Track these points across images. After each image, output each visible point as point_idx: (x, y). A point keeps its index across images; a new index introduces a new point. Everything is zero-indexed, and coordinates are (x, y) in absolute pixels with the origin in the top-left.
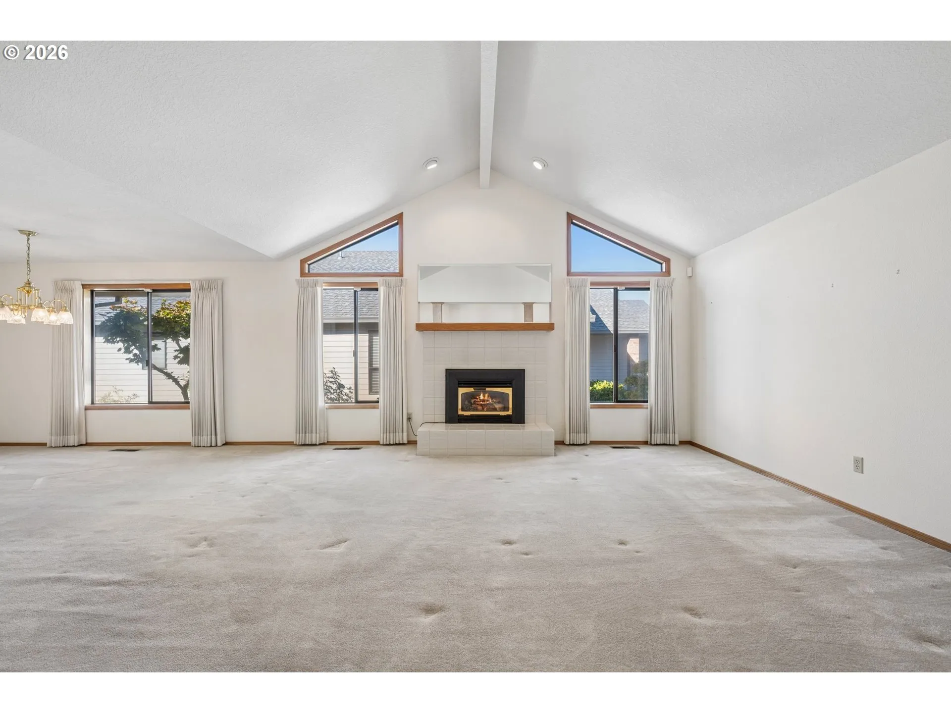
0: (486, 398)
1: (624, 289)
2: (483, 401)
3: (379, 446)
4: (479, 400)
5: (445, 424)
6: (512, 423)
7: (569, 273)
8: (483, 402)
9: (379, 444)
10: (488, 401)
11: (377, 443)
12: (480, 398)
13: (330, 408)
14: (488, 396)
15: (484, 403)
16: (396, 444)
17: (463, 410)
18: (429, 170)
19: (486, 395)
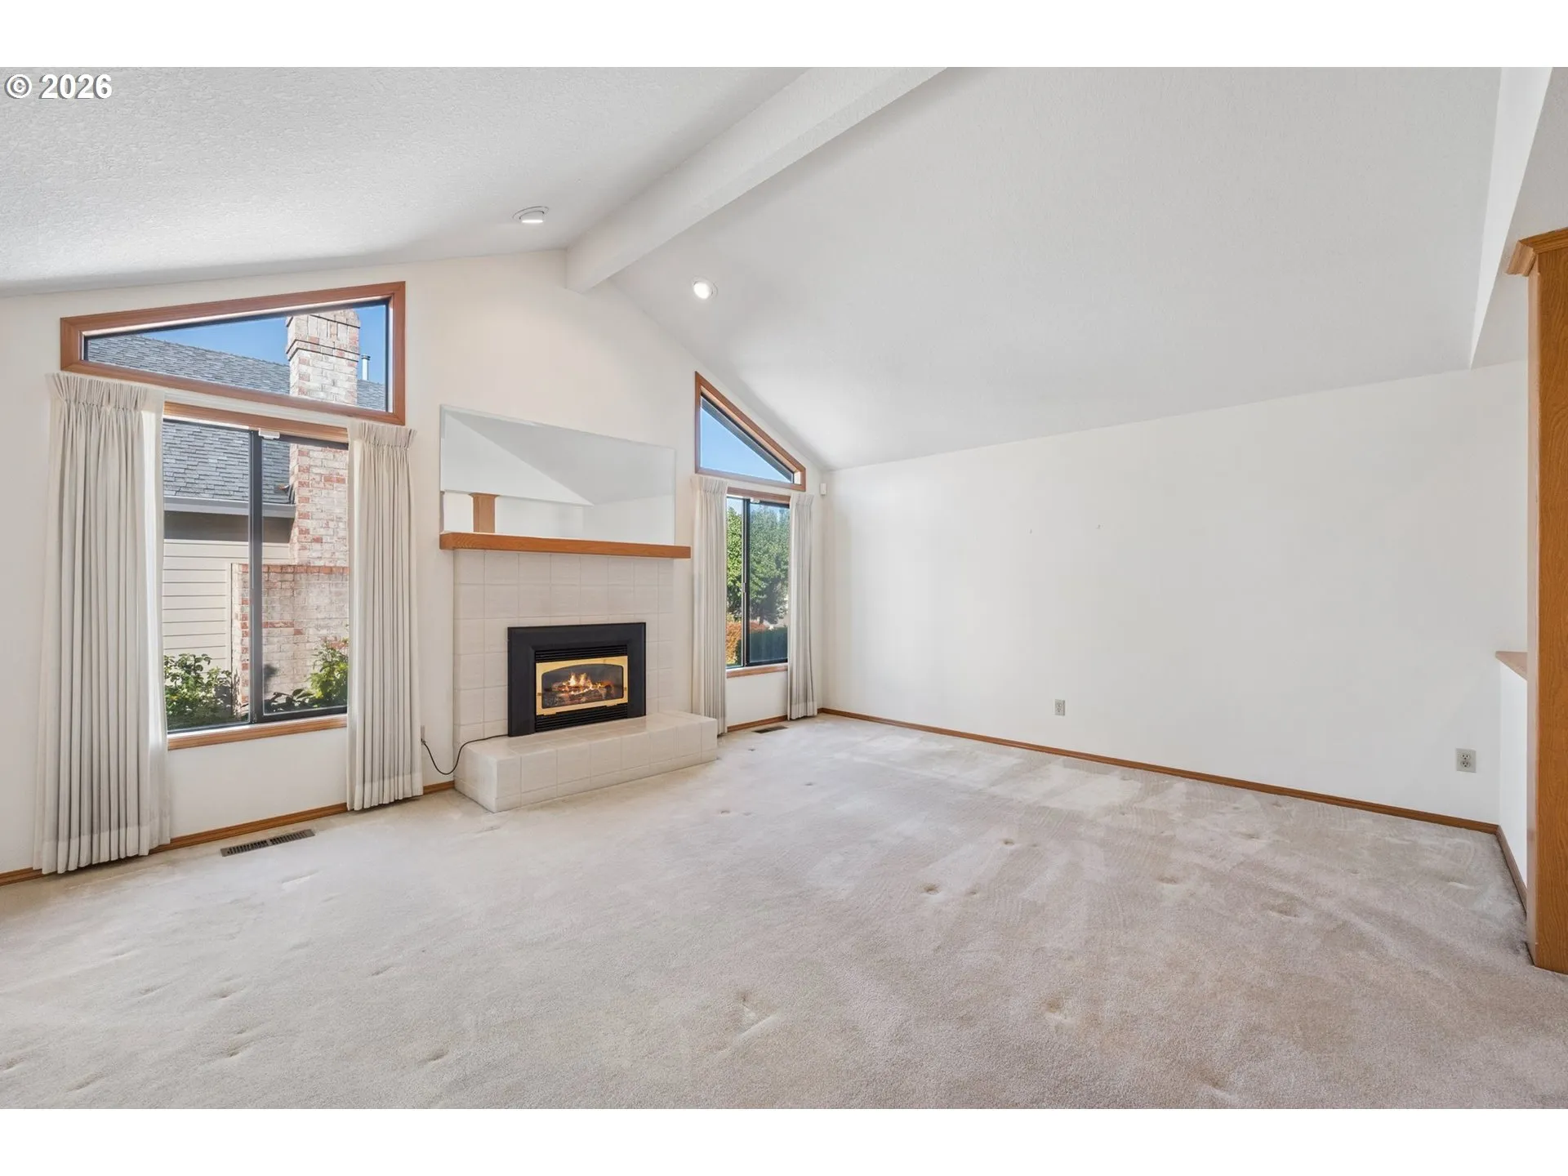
0: (582, 682)
1: (758, 502)
2: (577, 688)
3: (350, 817)
4: (567, 689)
5: (507, 739)
6: (626, 718)
7: (697, 470)
8: (575, 691)
9: (346, 811)
10: (585, 687)
11: (341, 809)
12: (569, 684)
13: (177, 746)
14: (586, 679)
15: (577, 693)
16: (397, 802)
17: (544, 707)
18: (524, 224)
19: (582, 678)
